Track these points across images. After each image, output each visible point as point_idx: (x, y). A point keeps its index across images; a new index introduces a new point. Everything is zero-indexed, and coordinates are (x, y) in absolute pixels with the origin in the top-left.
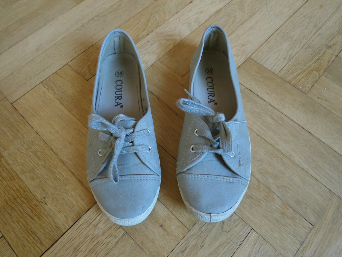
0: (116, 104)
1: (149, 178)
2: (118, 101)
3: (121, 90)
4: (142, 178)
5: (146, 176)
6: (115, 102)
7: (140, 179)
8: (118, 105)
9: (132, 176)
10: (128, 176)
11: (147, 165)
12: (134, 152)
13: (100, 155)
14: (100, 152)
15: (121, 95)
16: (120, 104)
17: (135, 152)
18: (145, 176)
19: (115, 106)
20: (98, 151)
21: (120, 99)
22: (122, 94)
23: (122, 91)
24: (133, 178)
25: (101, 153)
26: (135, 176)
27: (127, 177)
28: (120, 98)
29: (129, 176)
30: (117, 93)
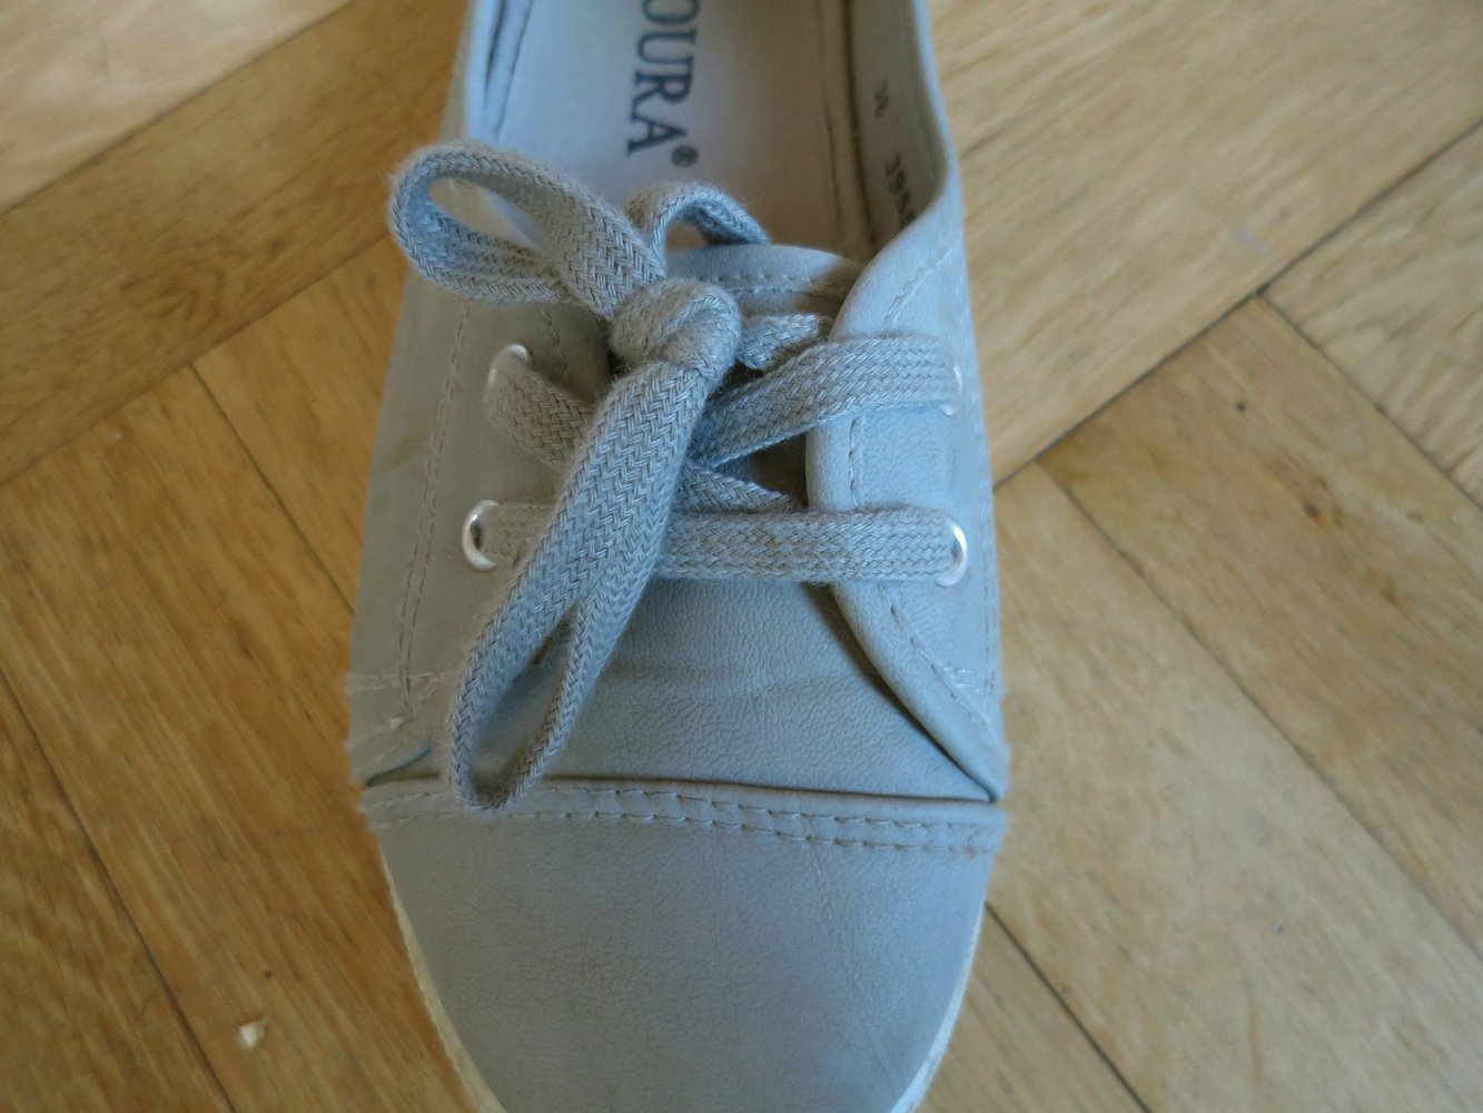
0: (639, 131)
1: (921, 835)
2: (656, 107)
3: (685, 27)
4: (859, 831)
5: (902, 811)
6: (635, 117)
7: (837, 842)
8: (650, 140)
9: (763, 802)
10: (725, 795)
11: (920, 713)
12: (806, 575)
13: (478, 559)
14: (477, 531)
15: (680, 69)
16: (672, 132)
17: (822, 577)
18: (886, 809)
19: (633, 146)
20: (464, 516)
21: (674, 98)
22: (689, 61)
23: (690, 36)
24: (769, 823)
25: (486, 543)
26: (794, 803)
27: (706, 808)
28: (673, 87)
29: (729, 796)
30: (653, 47)
